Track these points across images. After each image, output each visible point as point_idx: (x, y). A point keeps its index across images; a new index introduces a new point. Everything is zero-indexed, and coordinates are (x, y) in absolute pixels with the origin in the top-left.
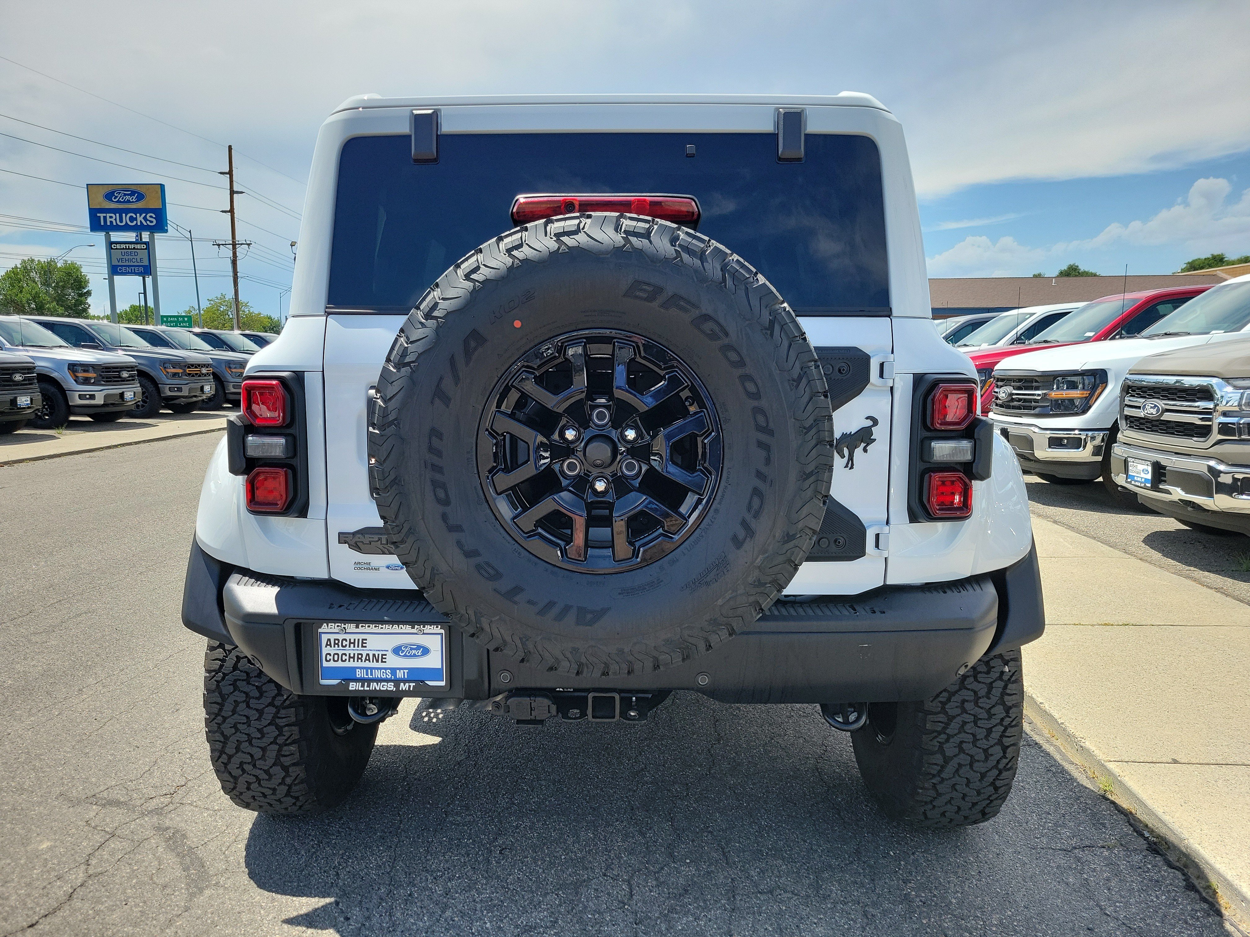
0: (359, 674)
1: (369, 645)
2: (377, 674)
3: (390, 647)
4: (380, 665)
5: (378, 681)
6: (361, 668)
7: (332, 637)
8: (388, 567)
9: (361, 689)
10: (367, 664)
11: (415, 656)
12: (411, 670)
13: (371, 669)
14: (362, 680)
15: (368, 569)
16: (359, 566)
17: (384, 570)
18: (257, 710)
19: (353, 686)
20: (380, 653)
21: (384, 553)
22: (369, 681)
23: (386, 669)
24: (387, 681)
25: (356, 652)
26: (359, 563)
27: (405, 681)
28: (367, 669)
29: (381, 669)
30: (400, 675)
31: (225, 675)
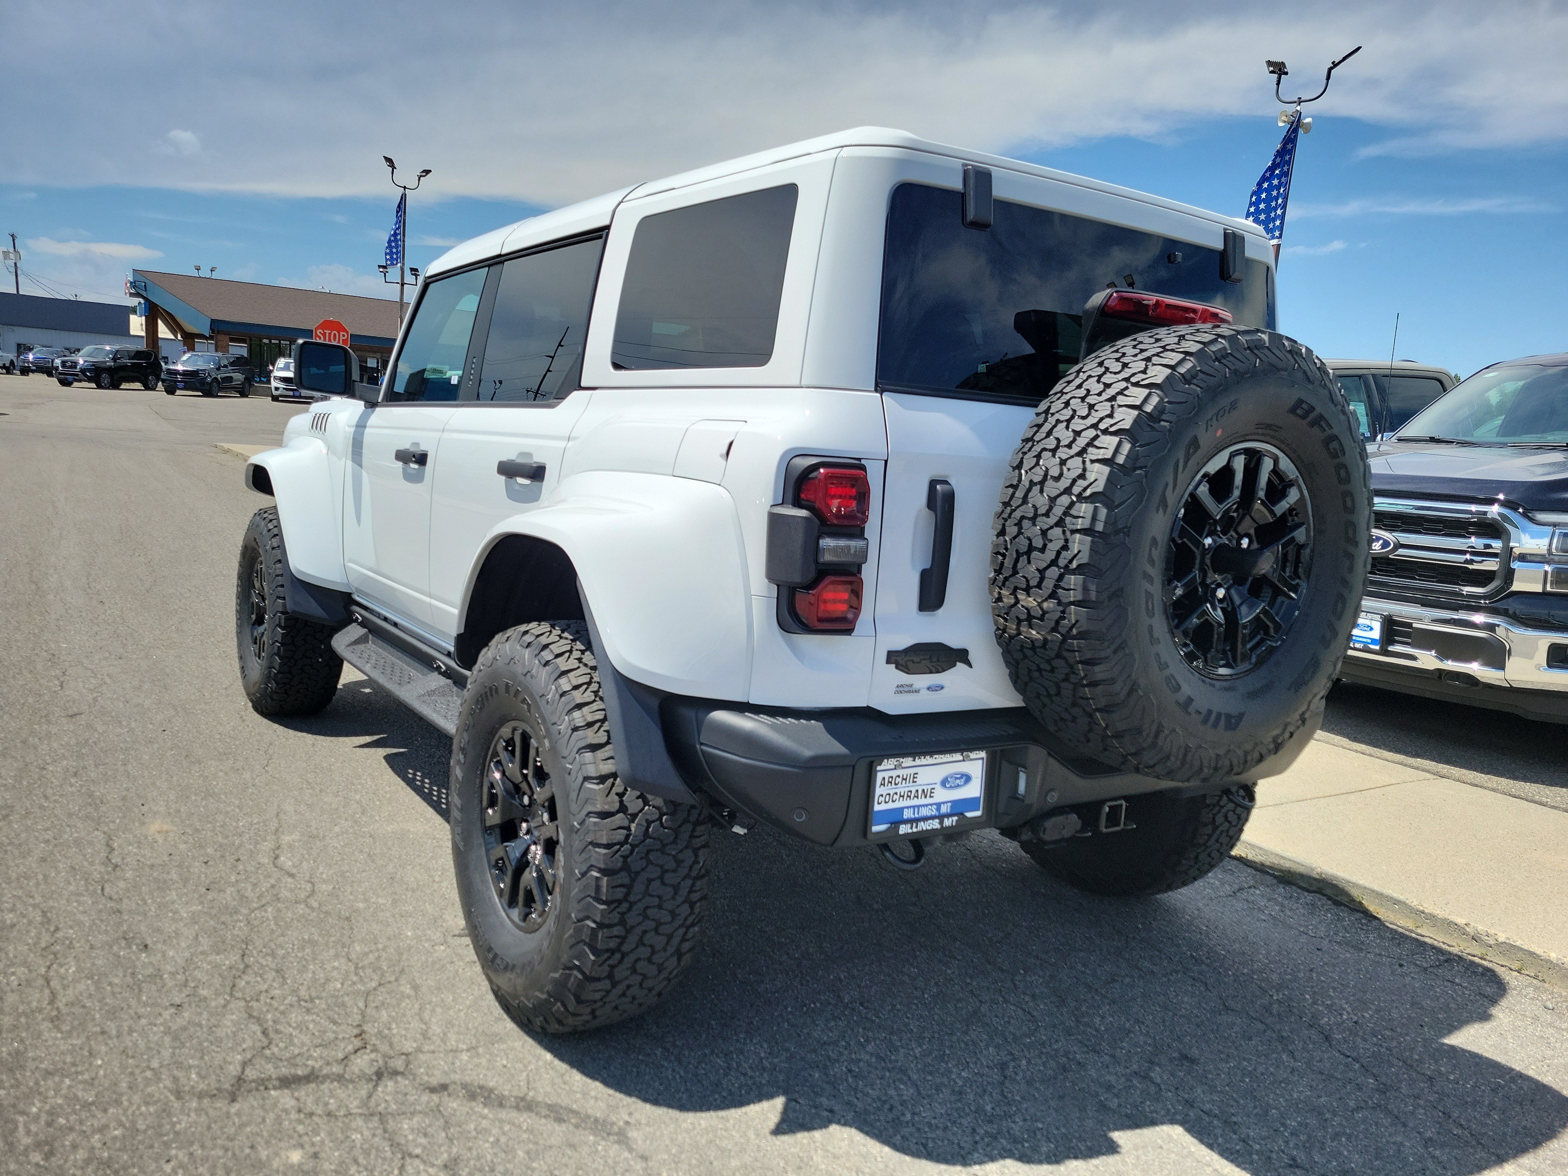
0: (907, 814)
1: (919, 780)
2: (925, 812)
3: (938, 779)
4: (928, 801)
5: (925, 819)
6: (908, 807)
7: (887, 775)
8: (928, 689)
9: (910, 831)
10: (916, 802)
11: (958, 785)
12: (955, 803)
13: (918, 806)
14: (910, 821)
15: (909, 692)
16: (902, 689)
17: (924, 692)
18: (671, 885)
19: (904, 829)
20: (930, 787)
21: (931, 672)
22: (917, 820)
23: (931, 805)
24: (932, 818)
25: (907, 790)
26: (902, 686)
27: (948, 816)
28: (914, 807)
29: (927, 805)
30: (944, 809)
31: (634, 846)
